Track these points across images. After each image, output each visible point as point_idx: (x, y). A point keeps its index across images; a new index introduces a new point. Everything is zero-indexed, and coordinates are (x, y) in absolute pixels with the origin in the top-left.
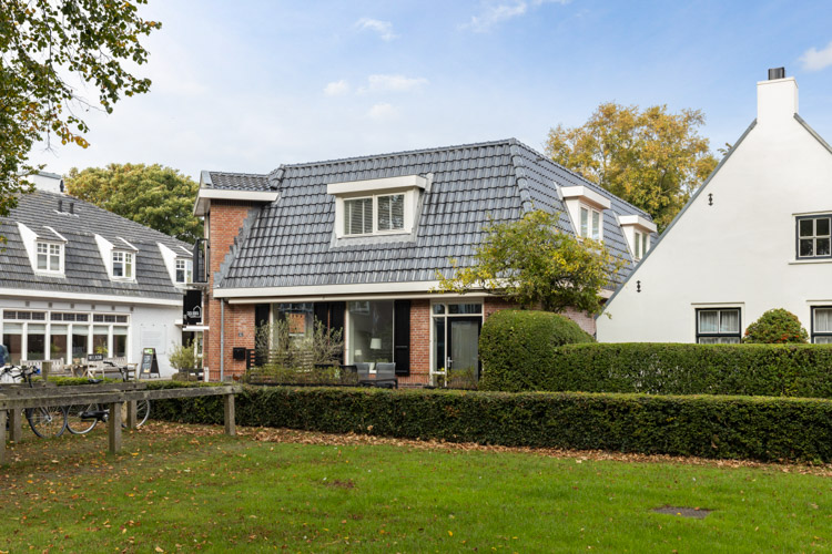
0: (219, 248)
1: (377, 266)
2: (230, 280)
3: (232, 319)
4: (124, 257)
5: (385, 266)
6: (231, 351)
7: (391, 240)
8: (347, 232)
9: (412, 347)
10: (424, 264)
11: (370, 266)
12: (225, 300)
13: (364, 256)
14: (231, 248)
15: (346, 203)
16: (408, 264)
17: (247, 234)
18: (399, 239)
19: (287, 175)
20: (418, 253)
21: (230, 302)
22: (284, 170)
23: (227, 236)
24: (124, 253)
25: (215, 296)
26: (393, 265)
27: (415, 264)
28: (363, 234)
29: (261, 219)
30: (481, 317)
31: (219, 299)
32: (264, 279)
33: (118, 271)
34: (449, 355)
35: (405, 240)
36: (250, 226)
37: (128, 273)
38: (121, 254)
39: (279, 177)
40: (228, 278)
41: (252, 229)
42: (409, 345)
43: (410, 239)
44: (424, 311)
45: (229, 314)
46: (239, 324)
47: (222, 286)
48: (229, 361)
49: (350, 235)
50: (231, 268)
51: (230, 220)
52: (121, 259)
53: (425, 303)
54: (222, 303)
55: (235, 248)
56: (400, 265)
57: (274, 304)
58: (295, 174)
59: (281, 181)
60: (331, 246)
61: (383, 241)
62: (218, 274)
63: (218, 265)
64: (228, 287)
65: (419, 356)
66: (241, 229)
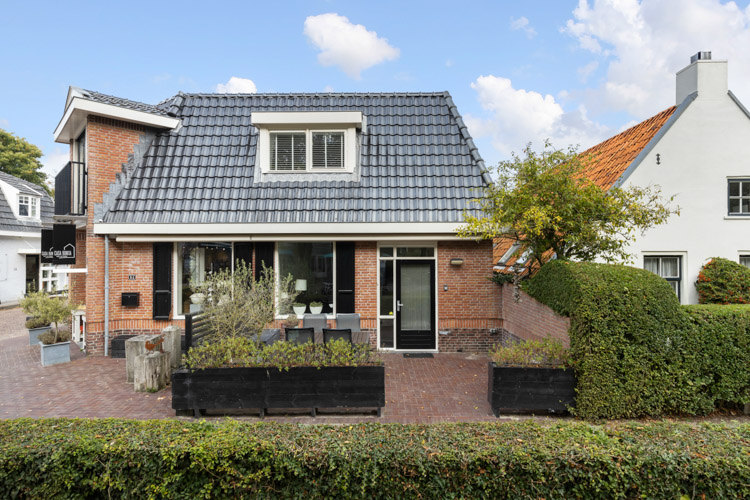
0: (102, 175)
1: (317, 205)
2: (117, 212)
3: (119, 260)
4: (30, 201)
5: (327, 205)
6: (118, 296)
7: (329, 179)
8: (273, 167)
9: (357, 291)
10: (374, 205)
11: (308, 205)
12: (112, 238)
13: (299, 194)
14: (118, 176)
15: (272, 136)
16: (354, 204)
17: (139, 160)
18: (338, 178)
19: (188, 102)
20: (364, 193)
21: (118, 239)
22: (184, 99)
23: (113, 162)
24: (30, 197)
25: (96, 232)
26: (336, 205)
27: (363, 205)
28: (293, 171)
29: (157, 146)
30: (434, 261)
31: (102, 236)
32: (167, 214)
33: (23, 211)
34: (398, 298)
35: (347, 179)
36: (143, 153)
37: (34, 213)
38: (27, 198)
39: (178, 104)
40: (115, 211)
41: (146, 157)
42: (353, 289)
43: (354, 178)
44: (370, 254)
45: (115, 254)
46: (130, 265)
47: (105, 220)
48: (116, 309)
49: (276, 171)
50: (118, 200)
51: (116, 143)
52: (26, 202)
53: (371, 246)
54: (106, 241)
55: (123, 176)
56: (345, 205)
57: (178, 243)
58: (197, 103)
59: (181, 108)
60: (255, 181)
61: (320, 179)
62: (100, 206)
63: (101, 195)
64: (114, 222)
65: (365, 300)
66: (131, 157)
